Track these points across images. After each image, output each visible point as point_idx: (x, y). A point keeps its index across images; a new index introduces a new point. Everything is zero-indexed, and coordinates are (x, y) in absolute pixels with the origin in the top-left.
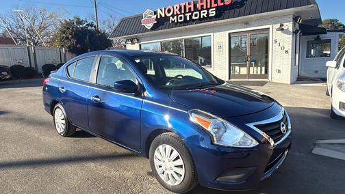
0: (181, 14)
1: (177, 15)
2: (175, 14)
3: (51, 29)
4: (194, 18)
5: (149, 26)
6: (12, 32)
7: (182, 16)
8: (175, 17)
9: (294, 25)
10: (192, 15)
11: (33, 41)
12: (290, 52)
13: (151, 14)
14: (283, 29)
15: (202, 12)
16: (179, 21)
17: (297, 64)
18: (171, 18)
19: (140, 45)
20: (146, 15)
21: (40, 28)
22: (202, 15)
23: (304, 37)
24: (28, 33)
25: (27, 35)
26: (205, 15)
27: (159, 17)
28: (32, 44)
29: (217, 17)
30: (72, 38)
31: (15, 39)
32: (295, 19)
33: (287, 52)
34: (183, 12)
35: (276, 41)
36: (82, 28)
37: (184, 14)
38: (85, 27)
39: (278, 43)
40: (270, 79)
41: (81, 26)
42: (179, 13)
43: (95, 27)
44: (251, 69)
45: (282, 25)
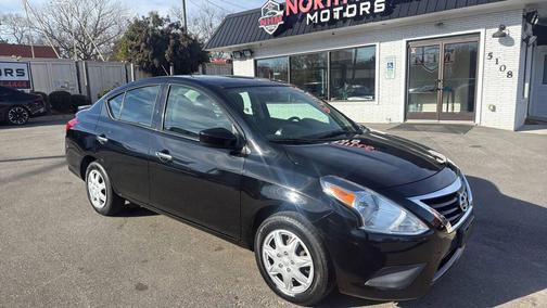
0: (326, 8)
1: (319, 10)
2: (316, 8)
3: (112, 31)
4: (346, 14)
5: (271, 29)
6: (52, 36)
7: (328, 11)
8: (316, 14)
9: (525, 28)
10: (344, 10)
11: (84, 51)
12: (516, 75)
13: (275, 8)
14: (504, 35)
15: (362, 4)
16: (322, 20)
17: (526, 96)
18: (308, 15)
19: (255, 61)
20: (265, 11)
21: (95, 30)
22: (362, 9)
23: (540, 47)
24: (76, 38)
25: (76, 42)
26: (367, 10)
27: (288, 14)
28: (82, 55)
29: (387, 13)
30: (145, 48)
31: (57, 48)
32: (527, 18)
33: (510, 74)
34: (329, 5)
35: (490, 55)
36: (162, 32)
37: (331, 8)
38: (168, 29)
39: (494, 59)
40: (477, 121)
41: (160, 28)
42: (322, 6)
43: (182, 29)
44: (445, 105)
45: (502, 28)
